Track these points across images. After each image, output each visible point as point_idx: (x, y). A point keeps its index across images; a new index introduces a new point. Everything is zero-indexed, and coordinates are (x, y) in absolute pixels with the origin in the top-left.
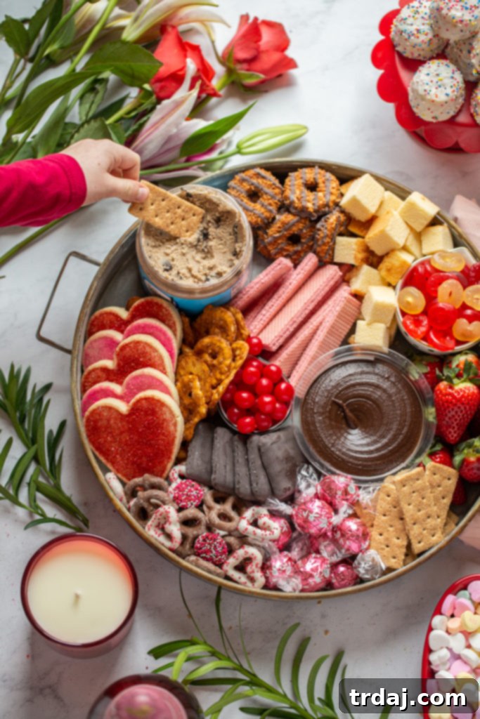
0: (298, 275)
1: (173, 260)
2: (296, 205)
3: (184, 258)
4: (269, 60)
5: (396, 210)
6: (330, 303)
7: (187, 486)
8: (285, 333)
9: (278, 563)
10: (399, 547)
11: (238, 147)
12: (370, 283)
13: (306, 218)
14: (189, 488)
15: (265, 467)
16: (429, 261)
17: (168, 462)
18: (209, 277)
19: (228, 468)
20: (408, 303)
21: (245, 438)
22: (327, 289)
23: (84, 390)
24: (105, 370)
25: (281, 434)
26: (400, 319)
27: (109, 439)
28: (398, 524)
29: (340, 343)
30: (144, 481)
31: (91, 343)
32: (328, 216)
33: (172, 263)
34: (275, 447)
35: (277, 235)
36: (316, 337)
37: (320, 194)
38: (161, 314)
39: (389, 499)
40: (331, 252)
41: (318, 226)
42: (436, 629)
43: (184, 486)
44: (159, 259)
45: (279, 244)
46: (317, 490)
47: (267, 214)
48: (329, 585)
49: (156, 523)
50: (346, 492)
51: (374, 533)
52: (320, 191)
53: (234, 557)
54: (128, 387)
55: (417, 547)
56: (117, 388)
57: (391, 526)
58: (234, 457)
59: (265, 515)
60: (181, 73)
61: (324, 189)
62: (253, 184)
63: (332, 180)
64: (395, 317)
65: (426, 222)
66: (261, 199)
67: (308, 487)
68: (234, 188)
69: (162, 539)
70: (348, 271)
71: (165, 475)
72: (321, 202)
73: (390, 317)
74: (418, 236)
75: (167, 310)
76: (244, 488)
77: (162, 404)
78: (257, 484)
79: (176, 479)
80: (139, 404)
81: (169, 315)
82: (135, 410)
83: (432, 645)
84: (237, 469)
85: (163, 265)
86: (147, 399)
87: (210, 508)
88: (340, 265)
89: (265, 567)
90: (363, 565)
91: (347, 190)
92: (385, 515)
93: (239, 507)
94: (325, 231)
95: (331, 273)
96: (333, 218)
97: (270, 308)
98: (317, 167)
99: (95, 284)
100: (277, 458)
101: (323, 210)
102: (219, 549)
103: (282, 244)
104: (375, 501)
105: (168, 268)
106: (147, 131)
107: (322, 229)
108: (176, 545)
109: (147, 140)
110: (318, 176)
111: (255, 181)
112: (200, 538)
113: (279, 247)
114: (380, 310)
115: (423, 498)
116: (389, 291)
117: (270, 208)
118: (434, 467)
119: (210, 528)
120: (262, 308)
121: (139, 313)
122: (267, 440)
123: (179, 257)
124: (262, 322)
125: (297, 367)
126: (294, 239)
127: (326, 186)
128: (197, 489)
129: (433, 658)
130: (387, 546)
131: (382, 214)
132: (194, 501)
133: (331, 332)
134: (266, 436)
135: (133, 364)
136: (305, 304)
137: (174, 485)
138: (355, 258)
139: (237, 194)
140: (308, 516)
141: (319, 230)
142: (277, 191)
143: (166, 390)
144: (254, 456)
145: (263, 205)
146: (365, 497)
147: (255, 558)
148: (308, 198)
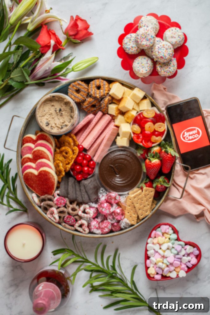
0: (95, 120)
1: (49, 121)
2: (93, 96)
3: (54, 119)
4: (82, 34)
5: (129, 96)
6: (108, 129)
7: (60, 199)
8: (91, 143)
9: (94, 223)
10: (135, 217)
11: (72, 69)
12: (121, 122)
13: (97, 100)
14: (61, 200)
15: (86, 192)
16: (142, 113)
17: (53, 190)
18: (63, 126)
19: (74, 192)
20: (134, 130)
21: (79, 182)
22: (106, 124)
23: (22, 164)
24: (29, 158)
25: (92, 179)
26: (132, 135)
27: (32, 182)
28: (134, 209)
29: (110, 146)
30: (45, 197)
31: (24, 148)
32: (105, 99)
33: (49, 122)
34: (90, 184)
35: (87, 106)
36: (103, 142)
37: (102, 91)
38: (47, 139)
39: (130, 201)
40: (107, 110)
41: (101, 102)
42: (149, 243)
43: (59, 199)
44: (44, 121)
45: (88, 108)
46: (105, 197)
47: (83, 98)
48: (111, 231)
49: (50, 213)
50: (115, 199)
51: (126, 212)
52: (102, 89)
53: (78, 223)
54: (37, 165)
55: (141, 217)
56: (33, 165)
57: (132, 210)
58: (76, 188)
59: (88, 208)
60: (49, 45)
61: (103, 88)
62: (77, 87)
63: (106, 84)
64: (130, 135)
65: (140, 100)
66: (80, 93)
67: (103, 197)
68: (70, 89)
69: (52, 218)
70: (113, 118)
71: (52, 194)
72: (102, 94)
73: (129, 135)
74: (138, 104)
75: (49, 138)
76: (80, 199)
77: (49, 173)
78: (84, 198)
79: (56, 196)
80: (41, 173)
81: (50, 139)
82: (40, 174)
83: (148, 249)
84: (77, 193)
85: (46, 124)
86: (45, 171)
87: (69, 207)
88: (110, 115)
89: (89, 226)
90: (122, 224)
91: (112, 86)
92: (129, 206)
93: (79, 204)
94: (104, 104)
95: (107, 118)
96: (107, 99)
97: (86, 133)
98: (100, 79)
99: (23, 129)
100: (91, 188)
101: (103, 97)
102: (73, 221)
103: (89, 108)
104: (126, 202)
105: (47, 124)
106: (38, 68)
107: (103, 103)
108: (57, 221)
109: (38, 71)
110: (101, 83)
111: (78, 86)
112: (66, 217)
113: (88, 109)
114: (125, 134)
115: (142, 201)
116: (128, 125)
117: (84, 96)
118: (146, 189)
119: (69, 213)
120: (83, 133)
121: (39, 138)
123: (52, 119)
124: (83, 138)
125: (97, 153)
126: (94, 106)
127: (104, 87)
128: (63, 200)
129: (149, 253)
130: (131, 217)
131: (125, 96)
132: (63, 204)
133: (108, 140)
134: (86, 181)
135: (38, 157)
136: (98, 131)
137: (56, 199)
138: (115, 113)
139: (72, 91)
140: (102, 209)
141: (102, 104)
142: (86, 90)
143: (50, 167)
144: (82, 188)
145: (81, 95)
146: (122, 200)
147: (85, 224)
148: (97, 93)
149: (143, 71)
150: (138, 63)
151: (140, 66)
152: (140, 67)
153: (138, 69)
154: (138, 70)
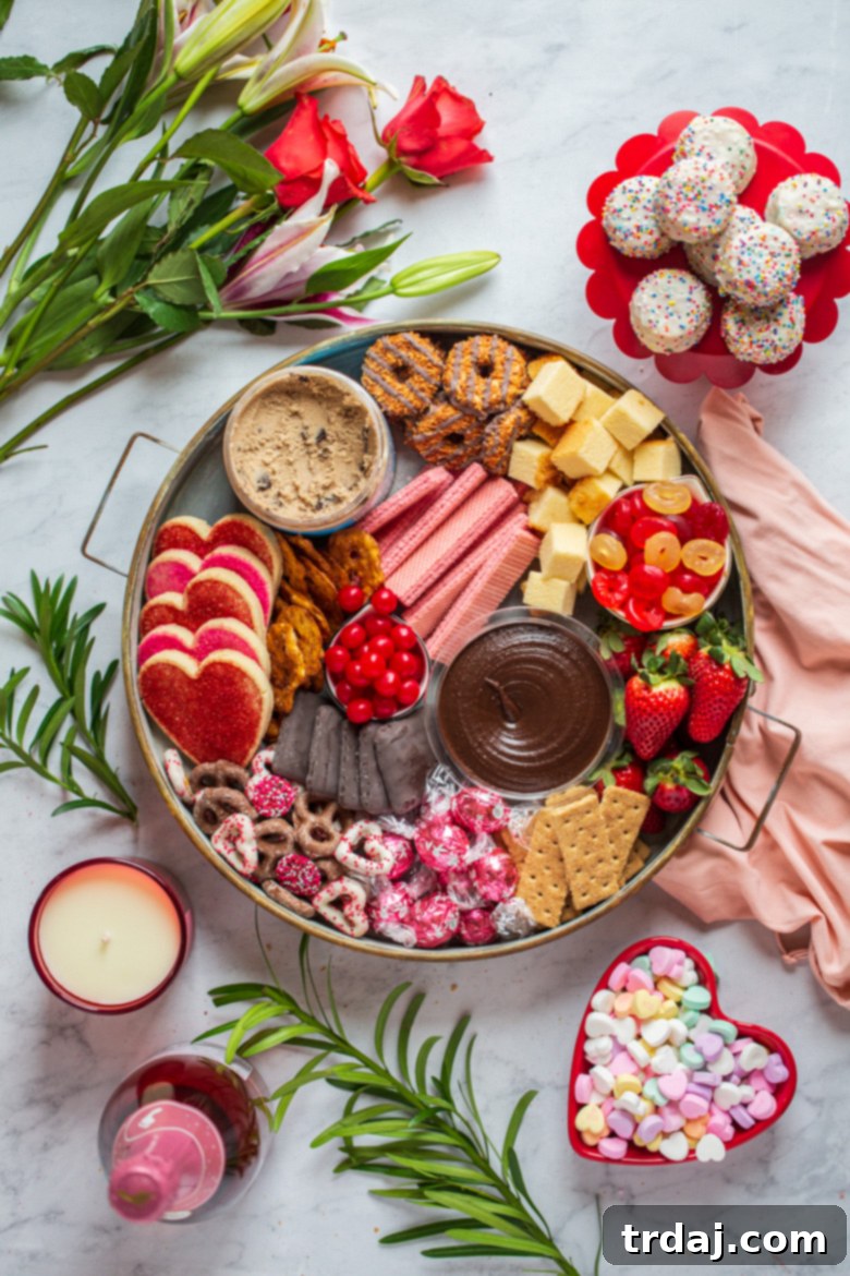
0: (454, 494)
1: (274, 473)
2: (459, 397)
3: (291, 468)
4: (449, 151)
5: (598, 417)
6: (497, 536)
7: (272, 786)
8: (425, 581)
9: (392, 900)
10: (556, 898)
11: (392, 284)
12: (555, 517)
13: (471, 416)
14: (274, 789)
15: (380, 772)
16: (640, 493)
17: (251, 747)
18: (323, 501)
19: (331, 766)
20: (602, 556)
21: (357, 728)
22: (493, 517)
23: (143, 630)
24: (171, 609)
25: (409, 724)
26: (591, 574)
27: (172, 705)
28: (556, 865)
29: (497, 605)
30: (216, 770)
31: (158, 566)
32: (503, 416)
33: (272, 477)
34: (397, 745)
35: (430, 434)
36: (472, 585)
37: (495, 383)
38: (252, 542)
39: (548, 830)
40: (505, 463)
41: (488, 429)
42: (597, 1011)
43: (267, 786)
44: (253, 470)
45: (431, 445)
46: (451, 805)
47: (417, 403)
48: (456, 941)
49: (225, 834)
50: (489, 816)
51: (524, 875)
52: (495, 378)
53: (328, 891)
54: (201, 639)
55: (580, 901)
56: (187, 637)
57: (548, 868)
58: (340, 752)
59: (375, 837)
60: (315, 176)
61: (501, 375)
62: (400, 357)
63: (516, 361)
64: (584, 571)
65: (639, 440)
66: (410, 381)
67: (441, 802)
68: (373, 360)
69: (232, 857)
70: (525, 496)
71: (246, 762)
72: (494, 396)
73: (576, 572)
74: (630, 455)
75: (260, 539)
76: (350, 798)
77: (244, 675)
78: (368, 794)
79: (260, 771)
80: (212, 670)
81: (263, 545)
82: (208, 673)
83: (589, 1030)
84: (343, 770)
85: (259, 482)
86: (227, 666)
87: (302, 820)
88: (516, 483)
89: (370, 908)
90: (503, 918)
91: (538, 371)
92: (540, 851)
93: (345, 817)
94: (497, 438)
95: (501, 492)
96: (510, 419)
97: (411, 539)
98: (495, 336)
99: (166, 489)
100: (399, 760)
101: (497, 406)
102: (309, 878)
103: (437, 445)
104: (528, 832)
105: (264, 485)
106: (255, 263)
107: (493, 434)
108: (249, 870)
109: (257, 274)
110: (496, 352)
111: (403, 353)
112: (284, 861)
113: (432, 449)
114: (563, 562)
115: (594, 836)
116: (581, 530)
117: (423, 394)
118: (616, 793)
119: (298, 847)
120: (399, 538)
121: (225, 535)
122: (386, 734)
123: (284, 467)
124: (397, 559)
125: (443, 624)
126: (455, 439)
127: (504, 371)
128: (285, 791)
129: (589, 1047)
130: (540, 894)
131: (582, 417)
132: (281, 807)
133: (492, 581)
134: (384, 727)
135: (209, 609)
136: (459, 539)
137: (256, 780)
138: (536, 479)
139: (377, 369)
140: (432, 849)
141: (489, 435)
142: (434, 371)
143: (252, 655)
144: (366, 754)
145: (412, 390)
146: (517, 822)
147: (356, 898)
148: (477, 388)
149: (667, 330)
150: (654, 296)
151: (659, 307)
152: (657, 311)
153: (652, 317)
154: (650, 321)
